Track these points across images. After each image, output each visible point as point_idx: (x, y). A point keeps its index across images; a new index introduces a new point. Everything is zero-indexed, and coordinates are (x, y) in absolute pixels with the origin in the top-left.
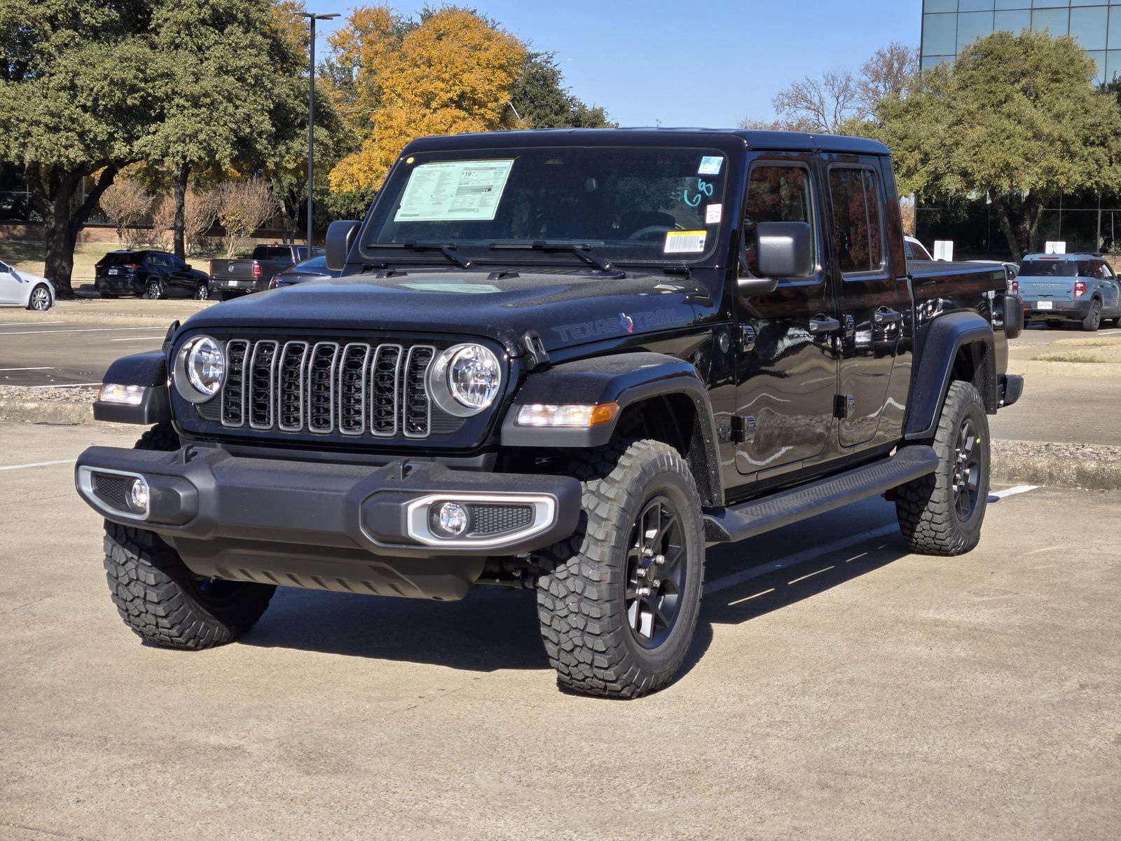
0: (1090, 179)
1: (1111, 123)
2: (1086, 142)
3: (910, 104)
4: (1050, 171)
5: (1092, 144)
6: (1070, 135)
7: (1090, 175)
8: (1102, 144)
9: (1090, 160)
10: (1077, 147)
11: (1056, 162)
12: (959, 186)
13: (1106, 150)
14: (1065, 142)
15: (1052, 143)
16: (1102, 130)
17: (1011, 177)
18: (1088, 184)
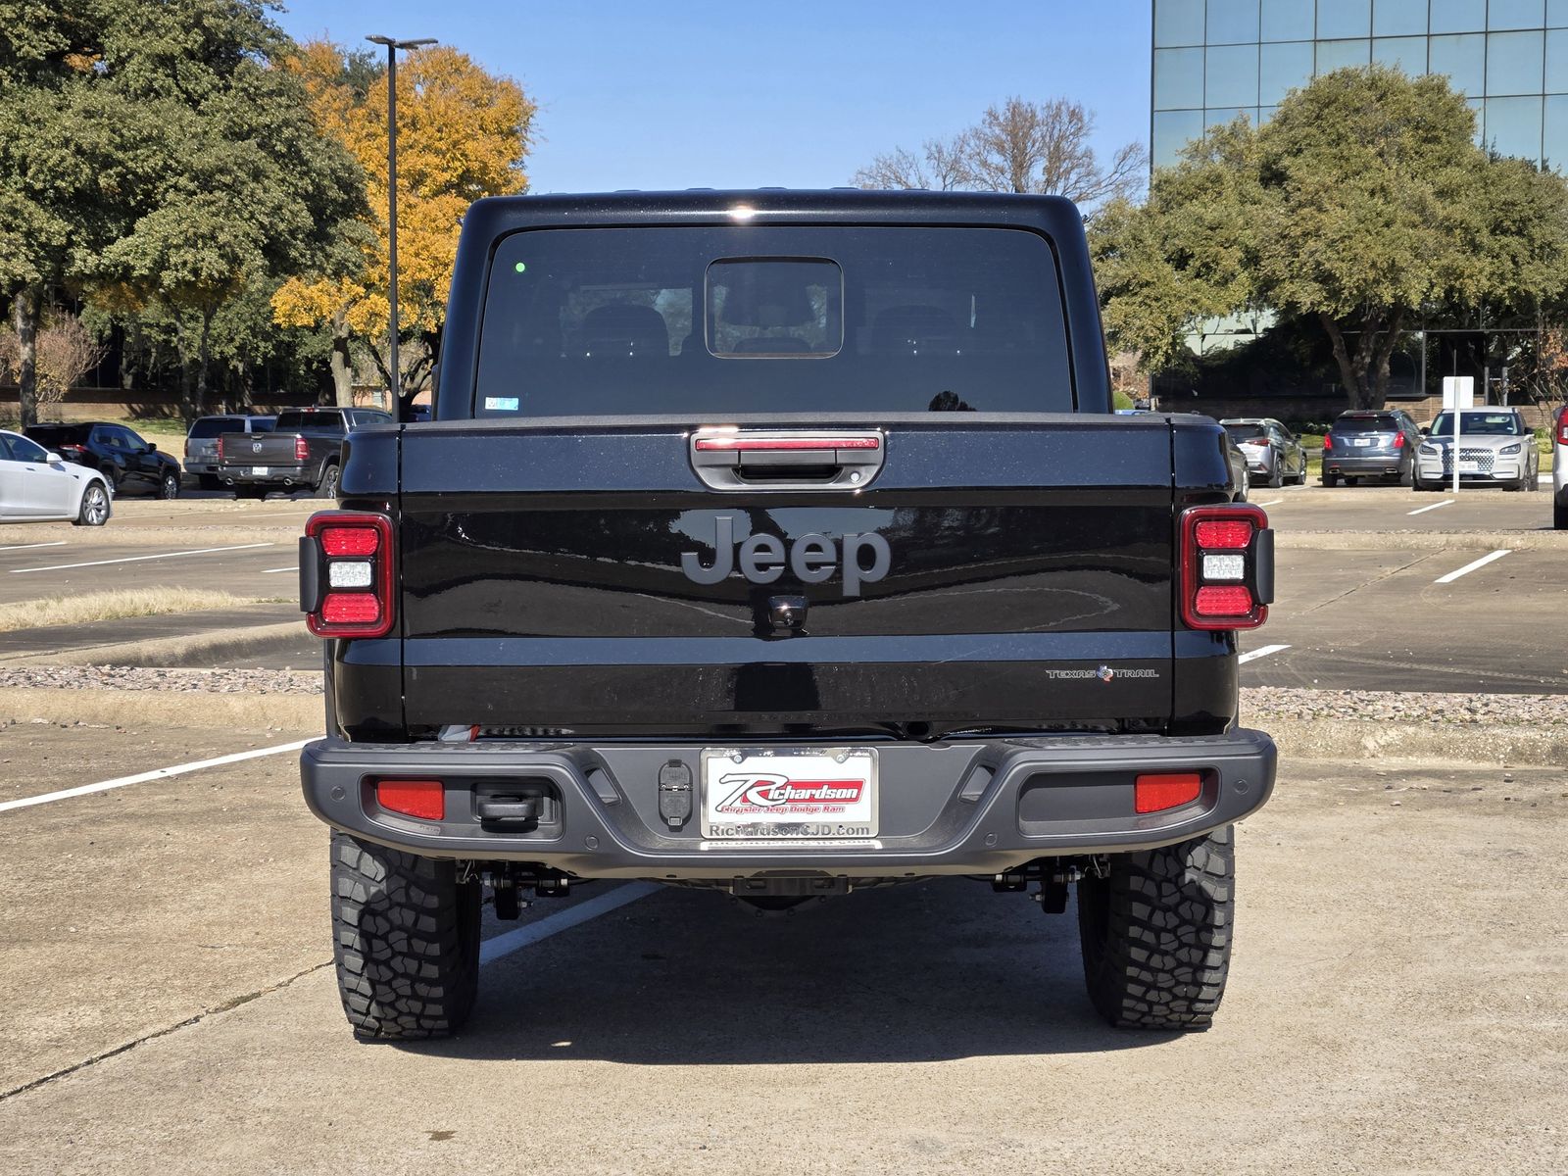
0: (1502, 283)
1: (1532, 201)
2: (1497, 229)
3: (1208, 179)
4: (1448, 272)
5: (1505, 232)
6: (1475, 220)
7: (1502, 278)
8: (1520, 233)
9: (1504, 256)
10: (1484, 238)
11: (1461, 261)
12: (1317, 297)
13: (1524, 241)
14: (1466, 230)
15: (1449, 230)
16: (1520, 211)
17: (1395, 281)
18: (1499, 291)
